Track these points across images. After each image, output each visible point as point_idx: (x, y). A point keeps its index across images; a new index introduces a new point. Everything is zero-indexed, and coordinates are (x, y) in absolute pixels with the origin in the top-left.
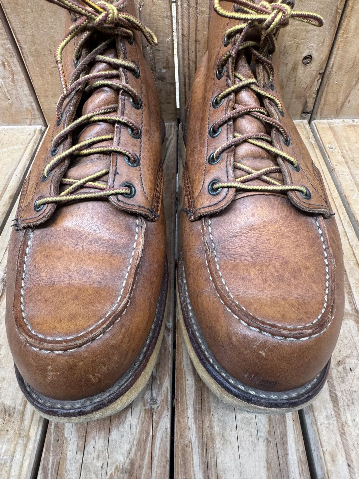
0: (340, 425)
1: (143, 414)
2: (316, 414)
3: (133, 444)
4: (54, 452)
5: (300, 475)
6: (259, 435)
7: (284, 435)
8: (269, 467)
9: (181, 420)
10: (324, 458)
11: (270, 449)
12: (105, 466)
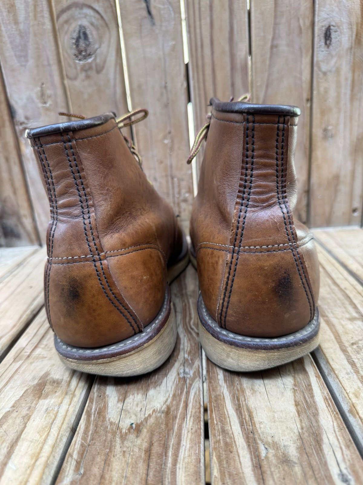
0: (360, 377)
1: (177, 380)
2: (336, 372)
3: (169, 396)
4: (97, 402)
5: (327, 407)
6: (286, 387)
7: (310, 385)
8: (297, 404)
9: (213, 381)
10: (348, 396)
11: (297, 394)
12: (143, 409)
